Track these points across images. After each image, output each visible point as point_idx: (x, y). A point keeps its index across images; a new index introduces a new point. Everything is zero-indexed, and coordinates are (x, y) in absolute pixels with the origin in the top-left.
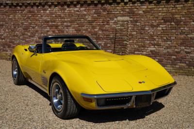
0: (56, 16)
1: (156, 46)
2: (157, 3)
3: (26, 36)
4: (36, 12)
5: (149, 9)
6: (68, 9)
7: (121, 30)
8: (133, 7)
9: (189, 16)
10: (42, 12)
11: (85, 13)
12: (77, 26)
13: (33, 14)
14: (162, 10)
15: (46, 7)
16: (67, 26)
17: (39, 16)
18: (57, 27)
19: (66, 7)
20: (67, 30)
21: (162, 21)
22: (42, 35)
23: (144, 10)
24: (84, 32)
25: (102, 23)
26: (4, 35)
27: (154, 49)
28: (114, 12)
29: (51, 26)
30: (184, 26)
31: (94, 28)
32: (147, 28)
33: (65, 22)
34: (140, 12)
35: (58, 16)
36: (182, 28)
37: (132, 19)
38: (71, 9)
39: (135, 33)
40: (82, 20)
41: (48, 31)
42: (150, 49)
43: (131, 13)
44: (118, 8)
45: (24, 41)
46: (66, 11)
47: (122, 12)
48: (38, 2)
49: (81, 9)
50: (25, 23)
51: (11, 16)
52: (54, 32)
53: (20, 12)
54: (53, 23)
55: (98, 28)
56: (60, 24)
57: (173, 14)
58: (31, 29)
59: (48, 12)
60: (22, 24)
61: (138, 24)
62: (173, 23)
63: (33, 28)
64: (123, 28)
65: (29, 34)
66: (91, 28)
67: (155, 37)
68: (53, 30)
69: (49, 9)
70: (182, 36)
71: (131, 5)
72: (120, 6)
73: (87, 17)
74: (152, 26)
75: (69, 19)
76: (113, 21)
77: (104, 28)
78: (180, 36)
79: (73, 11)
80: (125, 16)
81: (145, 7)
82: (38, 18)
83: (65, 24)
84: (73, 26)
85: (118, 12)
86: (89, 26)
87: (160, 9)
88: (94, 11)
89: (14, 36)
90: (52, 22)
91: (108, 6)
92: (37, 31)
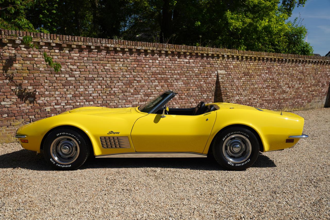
0: (166, 68)
1: (240, 96)
2: (241, 60)
3: (128, 94)
4: (144, 61)
5: (236, 65)
6: (178, 60)
7: (223, 82)
8: (228, 62)
9: (256, 71)
10: (151, 61)
11: (194, 65)
12: (186, 79)
13: (140, 63)
14: (244, 65)
15: (156, 56)
16: (177, 80)
17: (147, 66)
18: (166, 80)
19: (176, 57)
20: (177, 83)
21: (243, 75)
22: (150, 91)
23: (234, 65)
24: (192, 85)
25: (206, 75)
26: (93, 95)
27: (238, 98)
28: (215, 66)
29: (160, 80)
30: (253, 79)
31: (200, 80)
32: (235, 81)
33: (175, 74)
34: (232, 67)
35: (167, 67)
36: (252, 81)
37: (226, 72)
38: (182, 60)
39: (228, 85)
40: (191, 72)
41: (156, 86)
42: (236, 98)
43: (226, 68)
44: (218, 62)
45: (124, 101)
46: (177, 62)
47: (220, 66)
48: (151, 48)
49: (190, 61)
50: (128, 76)
51: (108, 65)
52: (162, 86)
53: (122, 60)
54: (163, 76)
55: (203, 81)
56: (169, 76)
57: (249, 69)
58: (135, 84)
59: (157, 62)
60: (124, 76)
61: (230, 77)
62: (248, 77)
63: (139, 82)
64: (223, 80)
65: (132, 91)
66: (197, 81)
67: (239, 88)
68: (162, 84)
69: (159, 59)
70: (252, 87)
71: (226, 60)
72: (219, 60)
73: (195, 69)
74: (238, 79)
75: (179, 72)
76: (214, 74)
77: (208, 81)
78: (251, 86)
79: (183, 63)
80: (222, 69)
81: (235, 63)
82: (145, 68)
83: (175, 76)
84: (182, 79)
85: (218, 66)
86: (196, 79)
87: (243, 65)
88: (200, 63)
89: (110, 94)
90: (161, 75)
91: (211, 59)
92: (143, 86)
